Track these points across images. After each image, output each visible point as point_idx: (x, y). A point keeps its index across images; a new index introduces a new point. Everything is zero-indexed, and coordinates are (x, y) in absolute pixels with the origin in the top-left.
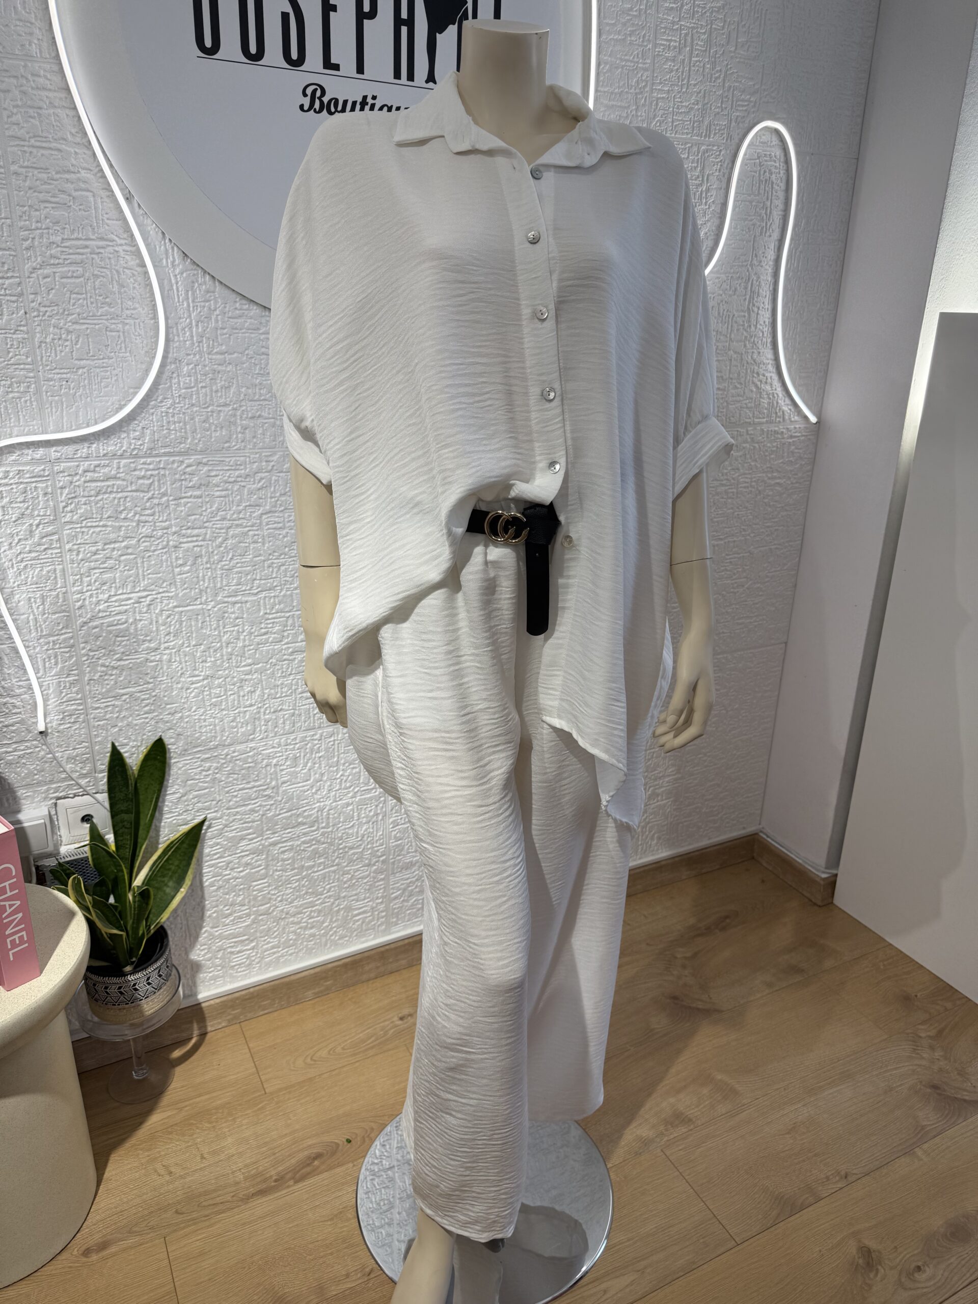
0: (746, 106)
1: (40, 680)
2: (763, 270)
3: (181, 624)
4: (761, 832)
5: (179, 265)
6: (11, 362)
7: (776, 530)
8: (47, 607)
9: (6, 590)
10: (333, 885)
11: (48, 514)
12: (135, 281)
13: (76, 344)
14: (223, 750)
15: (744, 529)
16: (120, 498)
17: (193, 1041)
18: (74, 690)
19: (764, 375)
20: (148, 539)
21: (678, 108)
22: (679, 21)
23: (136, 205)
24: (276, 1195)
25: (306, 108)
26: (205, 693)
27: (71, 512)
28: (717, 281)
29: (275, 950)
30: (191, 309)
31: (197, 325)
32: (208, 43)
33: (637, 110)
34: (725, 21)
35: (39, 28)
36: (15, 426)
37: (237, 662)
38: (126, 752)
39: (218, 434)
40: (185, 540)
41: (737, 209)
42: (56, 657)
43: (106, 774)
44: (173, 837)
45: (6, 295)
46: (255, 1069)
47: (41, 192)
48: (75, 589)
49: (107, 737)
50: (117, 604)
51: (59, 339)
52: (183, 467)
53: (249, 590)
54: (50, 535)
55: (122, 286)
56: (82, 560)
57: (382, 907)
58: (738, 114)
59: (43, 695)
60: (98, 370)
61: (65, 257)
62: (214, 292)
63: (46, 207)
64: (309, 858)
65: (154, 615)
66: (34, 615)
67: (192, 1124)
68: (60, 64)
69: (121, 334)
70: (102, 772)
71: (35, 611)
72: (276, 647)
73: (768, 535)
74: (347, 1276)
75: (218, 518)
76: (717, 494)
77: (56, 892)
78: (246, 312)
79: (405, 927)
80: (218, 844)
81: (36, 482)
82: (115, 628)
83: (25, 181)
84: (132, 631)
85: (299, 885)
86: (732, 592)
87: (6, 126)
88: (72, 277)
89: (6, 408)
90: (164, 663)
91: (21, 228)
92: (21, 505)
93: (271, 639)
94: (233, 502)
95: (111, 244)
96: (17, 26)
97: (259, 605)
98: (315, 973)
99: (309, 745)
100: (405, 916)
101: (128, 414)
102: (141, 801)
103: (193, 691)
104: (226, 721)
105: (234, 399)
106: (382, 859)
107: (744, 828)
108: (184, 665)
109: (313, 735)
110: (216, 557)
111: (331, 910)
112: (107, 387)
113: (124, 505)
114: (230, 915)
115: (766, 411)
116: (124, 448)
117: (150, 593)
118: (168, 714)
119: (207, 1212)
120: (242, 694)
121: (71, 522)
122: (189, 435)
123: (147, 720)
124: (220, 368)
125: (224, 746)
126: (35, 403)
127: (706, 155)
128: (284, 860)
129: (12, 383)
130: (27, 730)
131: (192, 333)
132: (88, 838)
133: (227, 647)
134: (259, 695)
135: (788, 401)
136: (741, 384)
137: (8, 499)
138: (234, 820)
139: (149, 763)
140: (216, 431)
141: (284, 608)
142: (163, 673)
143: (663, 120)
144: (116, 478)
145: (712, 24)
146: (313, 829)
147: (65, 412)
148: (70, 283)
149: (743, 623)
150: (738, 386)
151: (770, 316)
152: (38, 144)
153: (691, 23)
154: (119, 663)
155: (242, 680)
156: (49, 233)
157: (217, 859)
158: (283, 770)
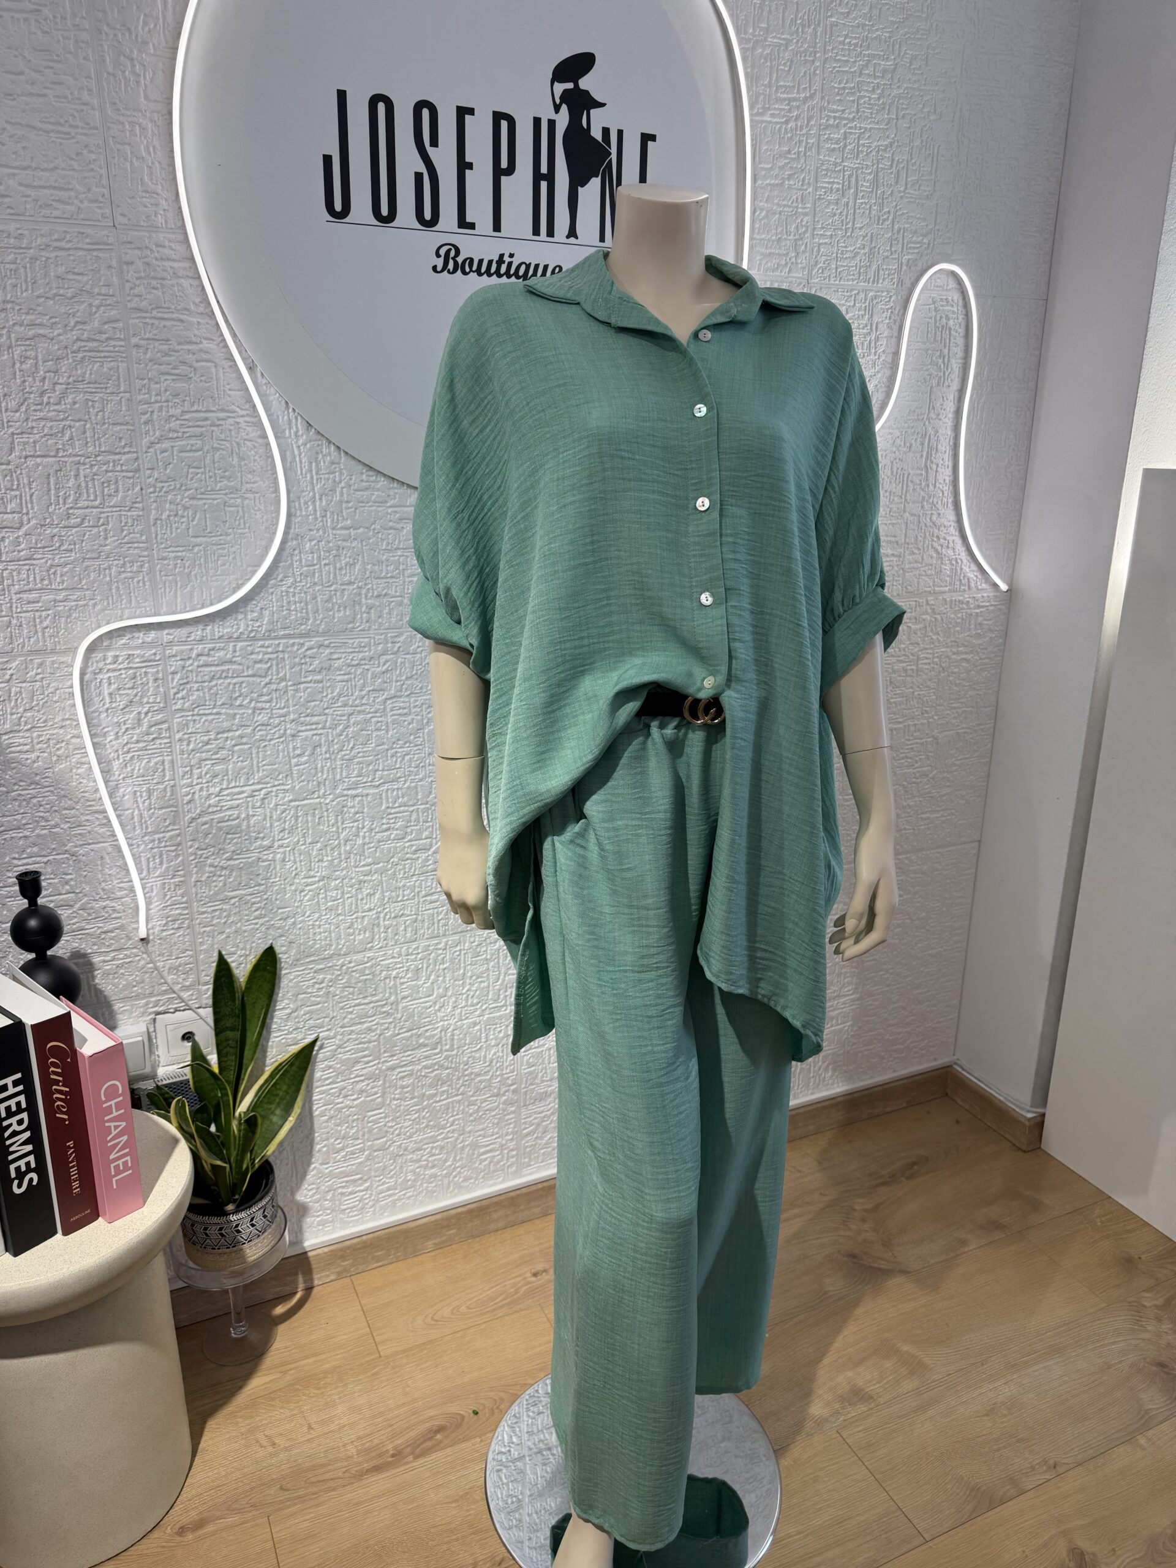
1: (144, 881)
2: (941, 423)
3: (297, 820)
4: (956, 1064)
5: (302, 435)
6: (125, 540)
7: (963, 712)
8: (153, 801)
9: (110, 783)
10: (457, 1117)
11: (158, 701)
12: (256, 452)
13: (192, 521)
14: (338, 960)
15: (927, 712)
16: (235, 684)
17: (298, 1296)
18: (180, 892)
19: (945, 539)
20: (264, 728)
21: (842, 253)
22: (842, 161)
23: (259, 375)
24: (393, 1472)
25: (439, 269)
26: (321, 896)
27: (183, 698)
28: (890, 436)
29: (391, 1193)
30: (315, 482)
31: (321, 499)
32: (338, 207)
33: (796, 257)
34: (893, 160)
35: (166, 199)
36: (126, 608)
37: (356, 861)
38: (233, 962)
39: (341, 614)
40: (304, 728)
41: (911, 358)
42: (161, 856)
43: (211, 986)
44: (282, 1057)
45: (122, 471)
46: (368, 1329)
47: (161, 364)
48: (185, 781)
49: (213, 945)
50: (228, 798)
51: (176, 515)
52: (303, 650)
53: (371, 782)
54: (159, 724)
55: (241, 458)
56: (193, 751)
57: (512, 1145)
58: (909, 257)
59: (145, 898)
60: (215, 547)
61: (186, 430)
62: (338, 464)
63: (166, 380)
64: (431, 1086)
65: (268, 810)
66: (139, 810)
67: (299, 1390)
68: (186, 234)
69: (240, 509)
70: (206, 983)
71: (141, 805)
72: (398, 845)
73: (955, 718)
75: (339, 704)
76: (894, 671)
77: (156, 1118)
78: (373, 484)
79: (539, 1169)
80: (330, 1067)
81: (146, 667)
82: (226, 824)
83: (145, 353)
84: (244, 827)
85: (419, 1116)
86: (914, 783)
87: (129, 298)
88: (191, 451)
89: (118, 589)
90: (277, 862)
91: (140, 402)
92: (130, 692)
93: (393, 836)
94: (355, 686)
95: (232, 415)
96: (143, 197)
97: (381, 798)
98: (436, 1221)
99: (433, 955)
100: (538, 1156)
101: (246, 595)
102: (248, 1017)
103: (307, 894)
104: (342, 927)
105: (359, 576)
106: (512, 1088)
107: (935, 1059)
108: (298, 864)
109: (437, 944)
110: (336, 747)
111: (455, 1146)
112: (224, 565)
113: (240, 691)
114: (342, 1149)
115: (948, 579)
116: (241, 630)
117: (264, 786)
118: (280, 920)
119: (314, 1489)
120: (360, 897)
122: (310, 616)
123: (257, 926)
124: (345, 544)
125: (339, 955)
127: (875, 302)
128: (403, 1087)
129: (125, 562)
130: (127, 936)
131: (315, 507)
132: (189, 1058)
133: (345, 845)
134: (378, 899)
135: (974, 567)
136: (919, 549)
137: (116, 685)
138: (348, 1040)
139: (258, 974)
140: (339, 611)
141: (408, 801)
142: (276, 874)
143: (826, 268)
144: (230, 662)
145: (878, 163)
146: (436, 1051)
147: (179, 593)
148: (189, 457)
149: (928, 818)
150: (916, 551)
151: (951, 473)
152: (160, 315)
153: (855, 163)
154: (228, 863)
155: (361, 881)
156: (168, 406)
157: (329, 1084)
158: (402, 984)
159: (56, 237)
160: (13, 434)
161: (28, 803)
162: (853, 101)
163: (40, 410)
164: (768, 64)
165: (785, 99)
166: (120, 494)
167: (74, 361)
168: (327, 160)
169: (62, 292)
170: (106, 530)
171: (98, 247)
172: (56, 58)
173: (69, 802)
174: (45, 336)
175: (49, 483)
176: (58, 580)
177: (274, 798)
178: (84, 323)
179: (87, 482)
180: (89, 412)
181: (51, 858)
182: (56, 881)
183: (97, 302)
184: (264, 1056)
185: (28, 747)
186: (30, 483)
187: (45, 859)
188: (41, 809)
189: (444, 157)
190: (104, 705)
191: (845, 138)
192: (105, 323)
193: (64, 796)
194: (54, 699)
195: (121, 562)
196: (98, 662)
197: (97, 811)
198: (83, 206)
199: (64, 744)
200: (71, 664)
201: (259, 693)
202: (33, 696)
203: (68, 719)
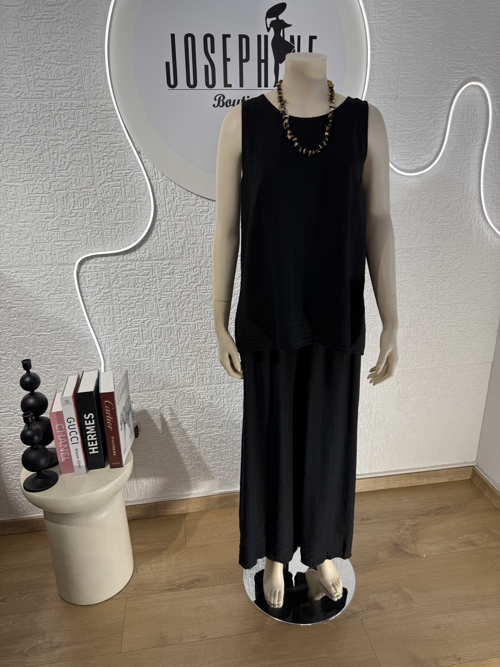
1: (103, 353)
2: (471, 161)
3: (161, 333)
5: (160, 178)
6: (92, 222)
8: (106, 322)
9: (90, 315)
11: (107, 284)
12: (142, 186)
13: (118, 214)
14: (179, 389)
16: (136, 278)
18: (117, 357)
19: (473, 217)
20: (148, 296)
23: (142, 155)
24: (176, 592)
25: (216, 106)
26: (171, 363)
27: (116, 283)
30: (166, 197)
31: (168, 204)
32: (172, 83)
35: (104, 87)
36: (93, 248)
37: (185, 351)
39: (178, 251)
40: (163, 297)
42: (109, 343)
45: (90, 195)
46: (184, 535)
47: (104, 153)
48: (118, 315)
50: (134, 323)
52: (163, 265)
53: (191, 319)
54: (108, 293)
55: (136, 189)
56: (120, 304)
59: (104, 359)
60: (127, 224)
61: (114, 178)
62: (176, 189)
63: (106, 159)
64: (219, 443)
65: (150, 328)
66: (101, 325)
67: (152, 553)
68: (112, 100)
69: (136, 209)
72: (203, 345)
75: (178, 287)
78: (190, 198)
81: (102, 271)
82: (134, 333)
83: (98, 148)
84: (141, 334)
85: (214, 454)
87: (91, 127)
88: (116, 186)
89: (90, 240)
90: (154, 349)
91: (96, 168)
92: (96, 280)
93: (200, 342)
94: (184, 280)
95: (132, 171)
96: (95, 87)
97: (195, 326)
99: (219, 391)
101: (139, 242)
103: (166, 362)
104: (180, 376)
105: (185, 236)
108: (162, 350)
109: (220, 387)
111: (229, 469)
112: (130, 231)
113: (138, 281)
115: (475, 236)
116: (138, 257)
117: (148, 319)
118: (156, 371)
119: (146, 592)
120: (187, 365)
121: (116, 288)
122: (165, 252)
124: (178, 222)
125: (180, 387)
126: (101, 239)
128: (207, 442)
131: (166, 208)
133: (181, 344)
134: (195, 366)
137: (91, 278)
140: (176, 250)
141: (206, 328)
142: (153, 353)
143: (406, 90)
144: (134, 270)
146: (220, 429)
147: (113, 242)
148: (116, 189)
151: (477, 185)
152: (103, 133)
154: (135, 348)
155: (187, 359)
156: (107, 169)
157: (177, 437)
158: (206, 401)
159: (63, 106)
160: (50, 182)
161: (60, 320)
163: (60, 173)
166: (90, 204)
167: (72, 153)
168: (167, 64)
169: (66, 126)
170: (85, 218)
171: (79, 108)
173: (75, 321)
174: (61, 144)
175: (64, 201)
176: (68, 237)
177: (152, 324)
178: (75, 138)
179: (77, 200)
180: (78, 173)
181: (69, 341)
182: (71, 350)
183: (79, 130)
185: (59, 300)
186: (57, 201)
187: (67, 342)
188: (65, 323)
189: (217, 58)
190: (86, 285)
192: (83, 138)
193: (73, 319)
194: (68, 282)
195: (91, 230)
196: (83, 268)
197: (84, 325)
198: (73, 92)
199: (72, 299)
200: (73, 270)
201: (146, 282)
202: (60, 281)
203: (73, 290)
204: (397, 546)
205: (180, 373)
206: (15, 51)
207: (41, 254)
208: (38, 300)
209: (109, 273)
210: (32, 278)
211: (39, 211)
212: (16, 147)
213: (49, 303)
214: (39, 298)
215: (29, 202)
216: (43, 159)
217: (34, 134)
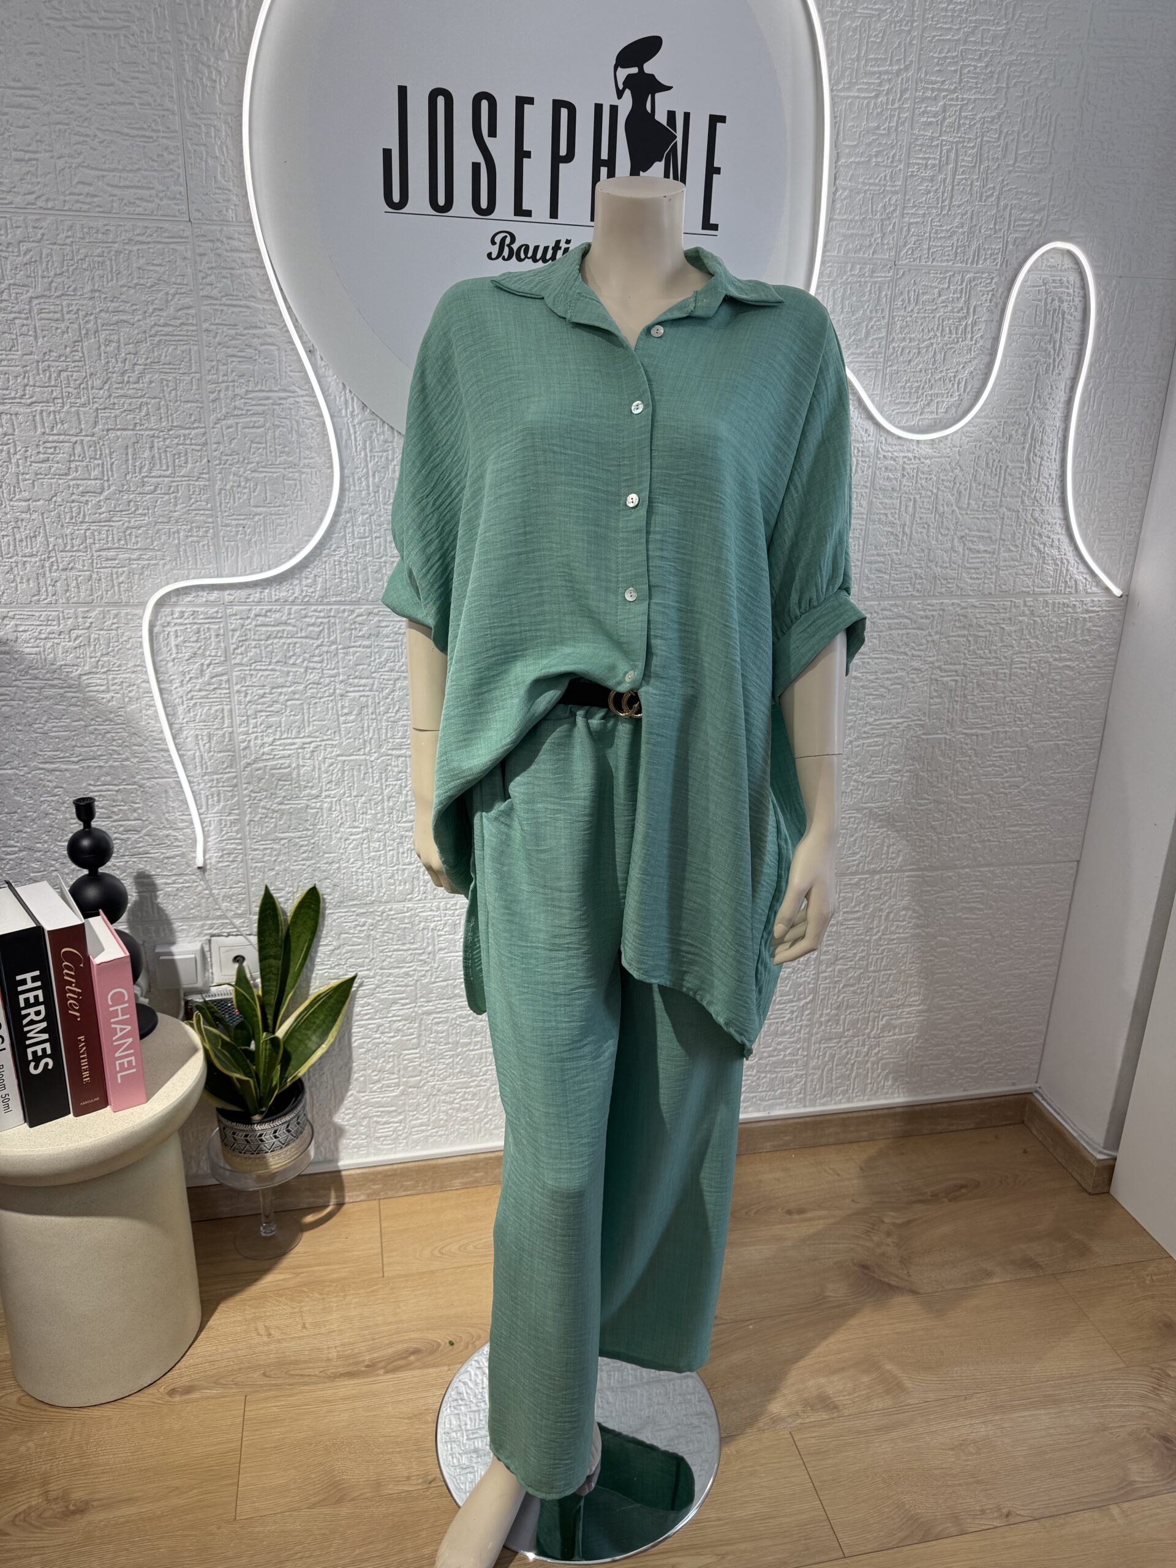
0: (1027, 225)
1: (202, 816)
2: (1048, 413)
3: (343, 774)
4: (1036, 1091)
5: (358, 415)
6: (192, 508)
7: (1064, 722)
8: (213, 745)
9: (175, 726)
11: (219, 654)
12: (314, 430)
13: (254, 492)
14: (379, 907)
15: (1019, 718)
16: (289, 644)
17: (329, 1209)
18: (235, 829)
19: (1049, 538)
20: (315, 686)
21: (936, 233)
22: (940, 136)
23: (319, 357)
24: (363, 1380)
25: (494, 256)
26: (364, 846)
27: (242, 654)
28: (985, 426)
29: (424, 1128)
30: (369, 459)
31: (374, 475)
32: (396, 198)
33: (882, 238)
34: (1001, 132)
35: (237, 195)
36: (192, 569)
37: (398, 817)
38: (281, 897)
40: (352, 689)
41: (1014, 344)
42: (219, 795)
43: (256, 917)
44: (323, 989)
45: (191, 444)
46: (380, 1249)
47: (228, 347)
48: (241, 729)
49: (263, 880)
50: (281, 748)
51: (239, 486)
52: (353, 616)
54: (220, 675)
55: (300, 435)
56: (249, 702)
58: (1017, 235)
59: (203, 831)
60: (274, 517)
61: (250, 408)
62: (392, 442)
63: (233, 362)
64: (465, 1035)
65: (317, 763)
66: (200, 752)
67: (304, 1292)
68: (253, 227)
69: (298, 482)
70: (254, 914)
71: (202, 748)
73: (1054, 728)
74: (408, 1478)
75: (386, 669)
76: (982, 674)
80: (369, 1004)
81: (209, 623)
82: (278, 771)
83: (215, 337)
84: (294, 776)
85: (452, 1062)
86: (1002, 793)
87: (201, 287)
88: (254, 427)
89: (185, 550)
90: (325, 811)
91: (209, 382)
92: (194, 644)
95: (292, 395)
96: (216, 194)
98: (465, 1161)
101: (301, 562)
102: (293, 948)
103: (351, 843)
104: (383, 877)
107: (1014, 1084)
108: (344, 814)
110: (382, 709)
112: (282, 534)
113: (294, 650)
114: (378, 1081)
115: (1051, 579)
116: (296, 595)
117: (314, 740)
118: (326, 863)
119: (292, 1381)
120: (401, 850)
121: (241, 664)
123: (304, 867)
125: (380, 902)
127: (973, 284)
128: (438, 1032)
129: (192, 527)
130: (187, 863)
131: (368, 483)
132: (234, 978)
133: (388, 800)
135: (1082, 568)
136: (1016, 546)
137: (182, 638)
138: (387, 982)
139: (303, 911)
142: (323, 821)
143: (917, 248)
144: (286, 623)
145: (983, 136)
147: (240, 557)
148: (252, 433)
149: (1017, 832)
150: (1013, 548)
151: (1058, 468)
152: (229, 302)
153: (955, 137)
154: (280, 807)
155: (402, 836)
156: (234, 386)
157: (368, 1019)
158: (441, 936)
159: (138, 231)
160: (97, 409)
161: (103, 737)
162: (955, 71)
163: (121, 388)
164: (857, 36)
165: (874, 73)
166: (189, 466)
167: (152, 344)
168: (387, 153)
169: (142, 282)
170: (176, 498)
171: (175, 240)
172: (141, 69)
173: (139, 739)
174: (126, 322)
175: (127, 454)
176: (133, 540)
177: (323, 752)
178: (161, 310)
179: (160, 454)
180: (163, 390)
181: (122, 787)
182: (125, 808)
183: (172, 291)
184: (308, 987)
185: (103, 688)
186: (111, 454)
187: (117, 788)
188: (114, 743)
189: (502, 148)
190: (171, 654)
191: (944, 110)
192: (180, 310)
193: (134, 734)
194: (128, 646)
195: (189, 527)
196: (166, 616)
197: (162, 750)
198: (162, 203)
199: (135, 687)
200: (141, 618)
201: (312, 654)
202: (109, 643)
203: (139, 665)
204: (866, 1271)
205: (383, 868)
206: (29, 96)
207: (64, 577)
208: (53, 686)
209: (226, 628)
210: (40, 633)
211: (66, 474)
212: (17, 321)
213: (77, 695)
214: (55, 682)
215: (44, 454)
216: (83, 353)
217: (63, 295)
